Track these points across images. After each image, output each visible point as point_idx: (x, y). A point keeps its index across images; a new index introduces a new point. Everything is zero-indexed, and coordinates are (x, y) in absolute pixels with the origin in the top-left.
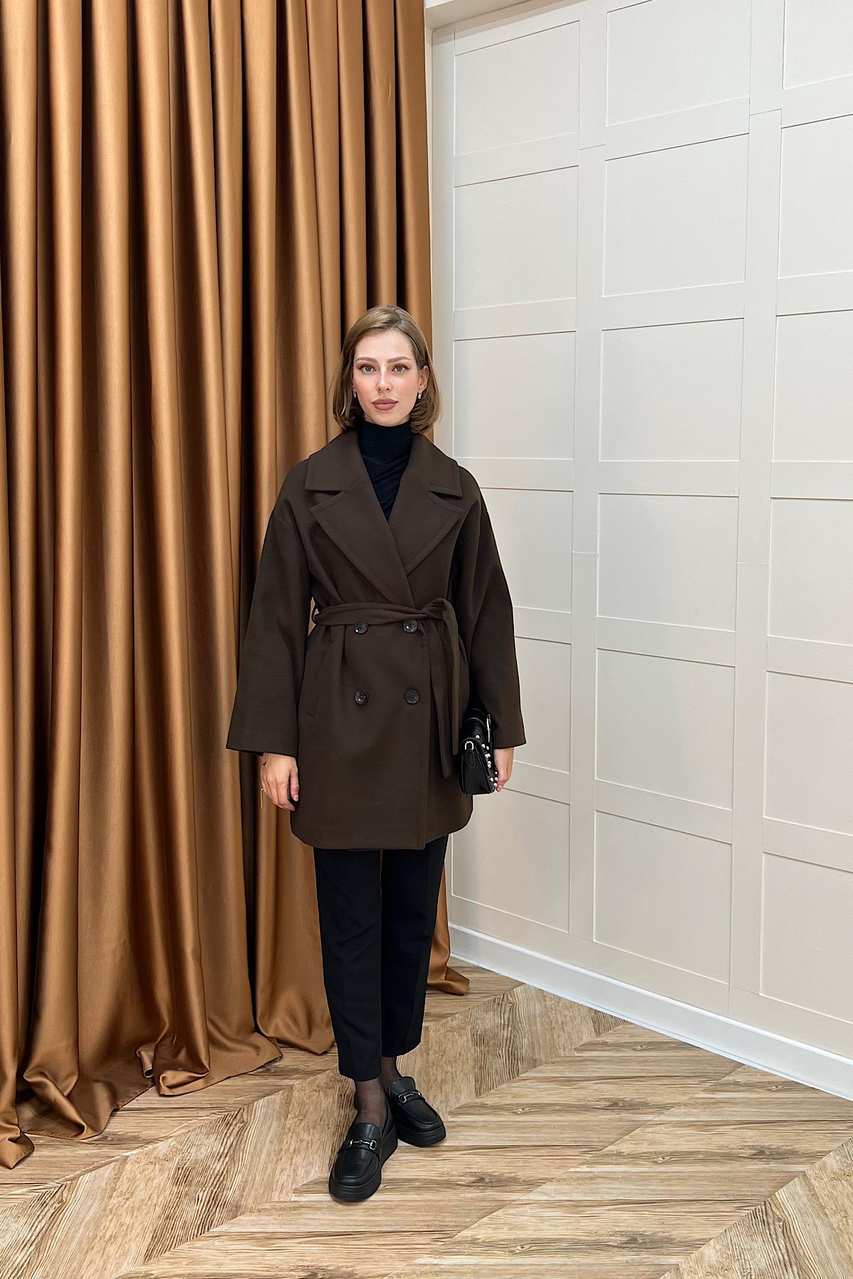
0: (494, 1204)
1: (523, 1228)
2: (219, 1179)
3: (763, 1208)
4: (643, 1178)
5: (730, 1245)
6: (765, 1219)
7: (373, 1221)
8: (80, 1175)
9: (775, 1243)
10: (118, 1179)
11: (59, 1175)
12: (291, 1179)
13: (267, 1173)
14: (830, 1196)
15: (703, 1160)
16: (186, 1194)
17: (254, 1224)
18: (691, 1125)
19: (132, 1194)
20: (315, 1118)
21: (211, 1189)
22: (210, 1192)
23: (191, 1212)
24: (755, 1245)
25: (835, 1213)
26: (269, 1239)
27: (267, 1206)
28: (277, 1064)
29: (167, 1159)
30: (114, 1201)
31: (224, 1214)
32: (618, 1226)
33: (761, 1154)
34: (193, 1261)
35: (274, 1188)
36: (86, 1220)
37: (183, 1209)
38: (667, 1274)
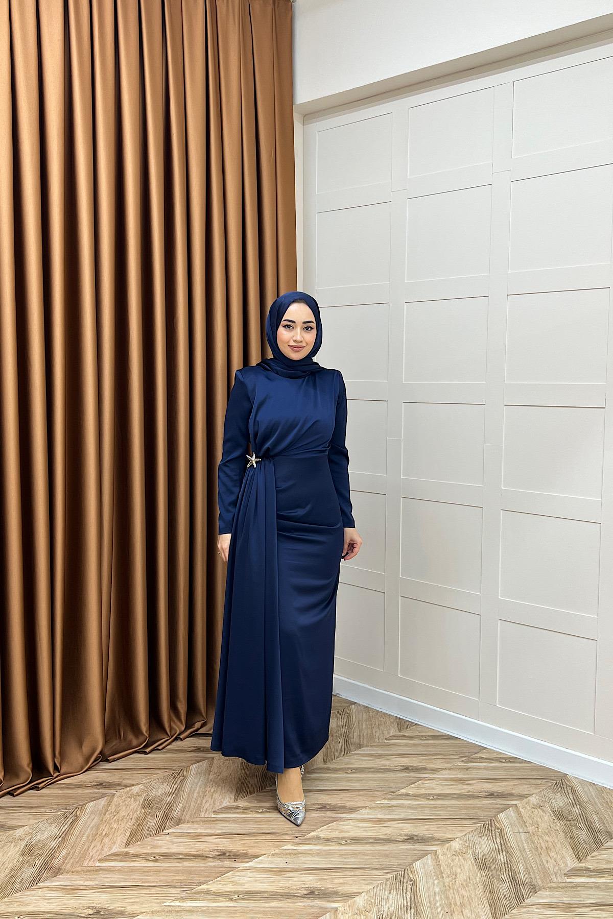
0: (330, 819)
1: (347, 831)
2: (169, 806)
3: (490, 822)
4: (419, 807)
5: (468, 841)
6: (490, 828)
8: (87, 803)
9: (495, 840)
10: (110, 805)
11: (73, 803)
12: (212, 806)
13: (198, 803)
14: (530, 817)
15: (457, 798)
16: (149, 814)
17: (190, 828)
18: (451, 779)
19: (118, 813)
21: (165, 810)
22: (163, 813)
23: (152, 822)
24: (482, 841)
25: (531, 825)
26: (199, 836)
27: (198, 819)
29: (138, 795)
30: (107, 816)
31: (172, 823)
32: (403, 831)
33: (491, 795)
34: (154, 847)
35: (202, 810)
36: (91, 825)
37: (148, 821)
38: (429, 855)
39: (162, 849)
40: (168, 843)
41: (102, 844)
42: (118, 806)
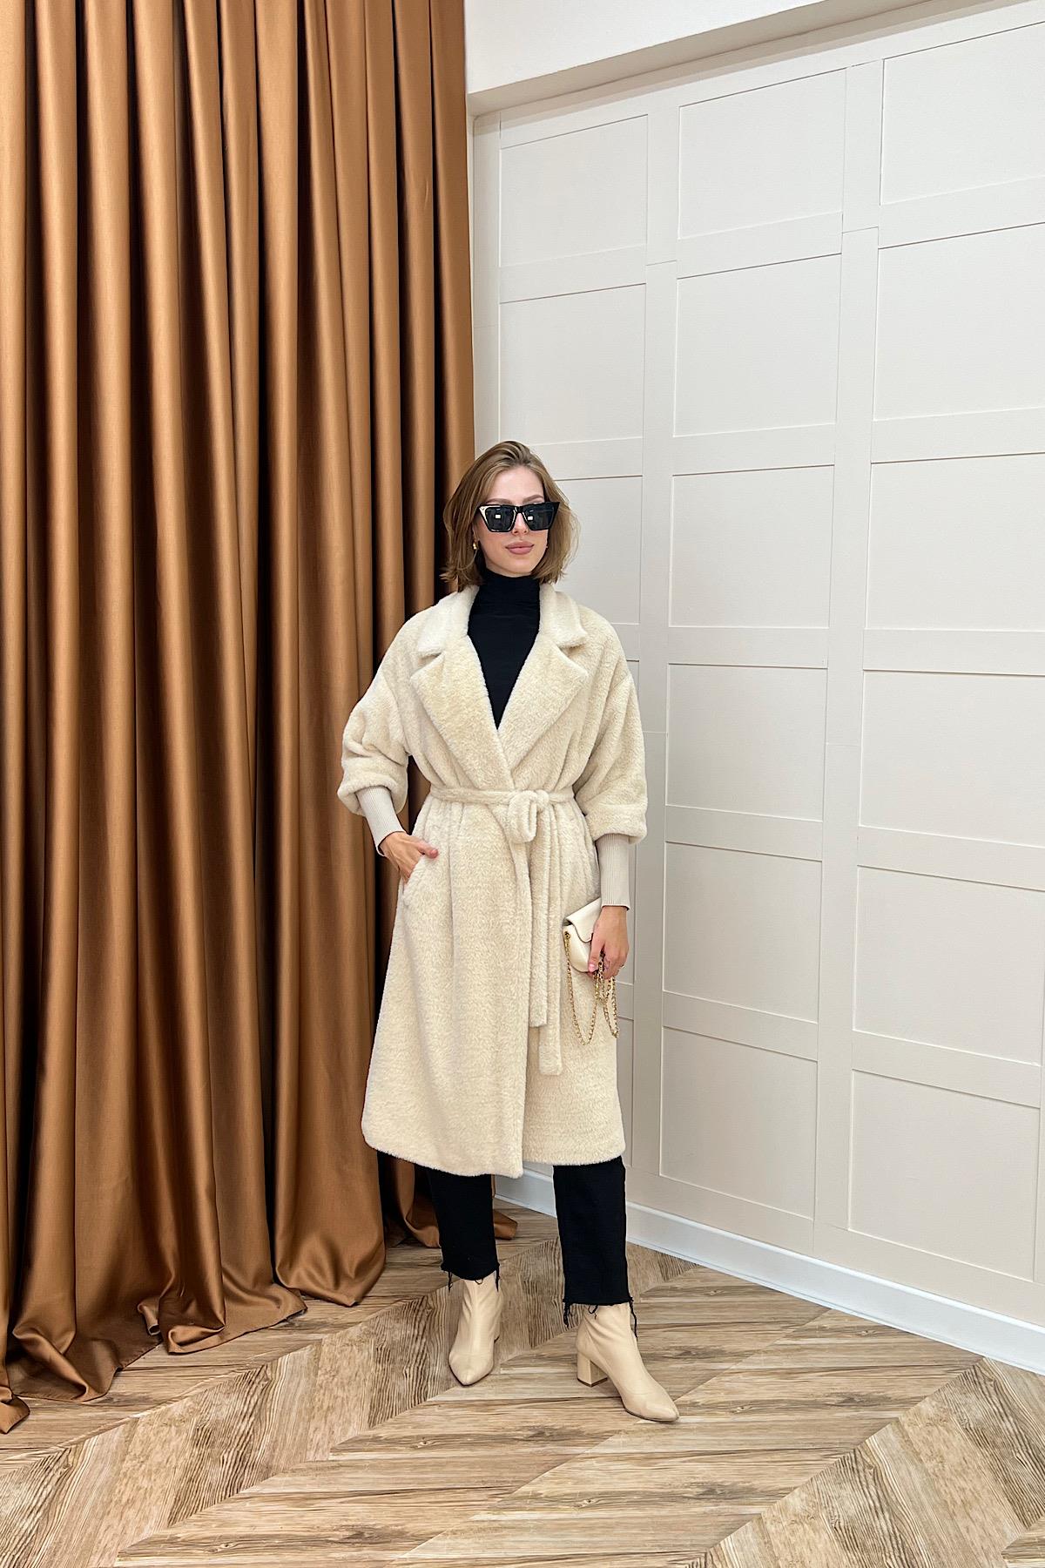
0: (557, 1458)
1: (588, 1482)
2: (245, 1440)
3: (853, 1455)
4: (719, 1428)
5: (817, 1494)
6: (854, 1466)
7: (422, 1479)
8: (86, 1439)
9: (866, 1491)
10: (130, 1441)
11: (61, 1439)
12: (328, 1436)
13: (299, 1434)
14: (926, 1442)
15: (786, 1409)
16: (209, 1457)
17: (288, 1484)
18: (772, 1373)
19: (148, 1457)
20: (350, 1374)
21: (238, 1449)
22: (236, 1452)
23: (216, 1474)
24: (844, 1493)
25: (930, 1458)
26: (307, 1499)
27: (302, 1466)
28: (301, 1317)
29: (183, 1419)
30: (127, 1464)
31: (254, 1475)
32: (694, 1478)
33: (849, 1401)
34: (224, 1524)
35: (309, 1447)
36: (98, 1485)
37: (207, 1473)
38: (747, 1525)
39: (241, 1529)
40: (249, 1514)
41: (123, 1522)
42: (146, 1442)
